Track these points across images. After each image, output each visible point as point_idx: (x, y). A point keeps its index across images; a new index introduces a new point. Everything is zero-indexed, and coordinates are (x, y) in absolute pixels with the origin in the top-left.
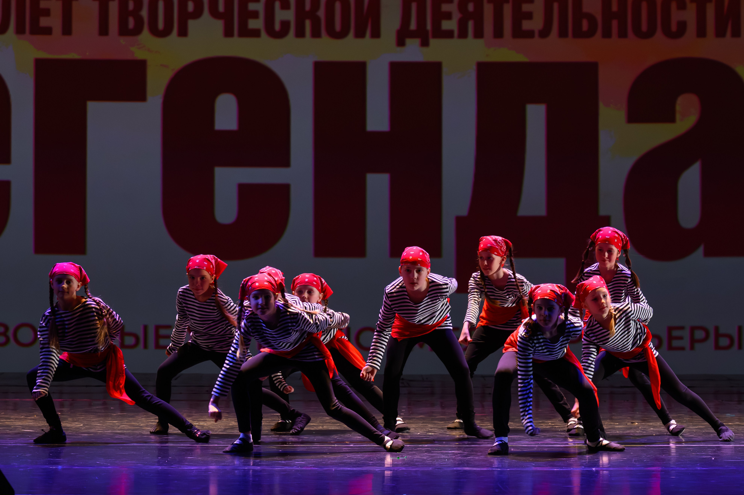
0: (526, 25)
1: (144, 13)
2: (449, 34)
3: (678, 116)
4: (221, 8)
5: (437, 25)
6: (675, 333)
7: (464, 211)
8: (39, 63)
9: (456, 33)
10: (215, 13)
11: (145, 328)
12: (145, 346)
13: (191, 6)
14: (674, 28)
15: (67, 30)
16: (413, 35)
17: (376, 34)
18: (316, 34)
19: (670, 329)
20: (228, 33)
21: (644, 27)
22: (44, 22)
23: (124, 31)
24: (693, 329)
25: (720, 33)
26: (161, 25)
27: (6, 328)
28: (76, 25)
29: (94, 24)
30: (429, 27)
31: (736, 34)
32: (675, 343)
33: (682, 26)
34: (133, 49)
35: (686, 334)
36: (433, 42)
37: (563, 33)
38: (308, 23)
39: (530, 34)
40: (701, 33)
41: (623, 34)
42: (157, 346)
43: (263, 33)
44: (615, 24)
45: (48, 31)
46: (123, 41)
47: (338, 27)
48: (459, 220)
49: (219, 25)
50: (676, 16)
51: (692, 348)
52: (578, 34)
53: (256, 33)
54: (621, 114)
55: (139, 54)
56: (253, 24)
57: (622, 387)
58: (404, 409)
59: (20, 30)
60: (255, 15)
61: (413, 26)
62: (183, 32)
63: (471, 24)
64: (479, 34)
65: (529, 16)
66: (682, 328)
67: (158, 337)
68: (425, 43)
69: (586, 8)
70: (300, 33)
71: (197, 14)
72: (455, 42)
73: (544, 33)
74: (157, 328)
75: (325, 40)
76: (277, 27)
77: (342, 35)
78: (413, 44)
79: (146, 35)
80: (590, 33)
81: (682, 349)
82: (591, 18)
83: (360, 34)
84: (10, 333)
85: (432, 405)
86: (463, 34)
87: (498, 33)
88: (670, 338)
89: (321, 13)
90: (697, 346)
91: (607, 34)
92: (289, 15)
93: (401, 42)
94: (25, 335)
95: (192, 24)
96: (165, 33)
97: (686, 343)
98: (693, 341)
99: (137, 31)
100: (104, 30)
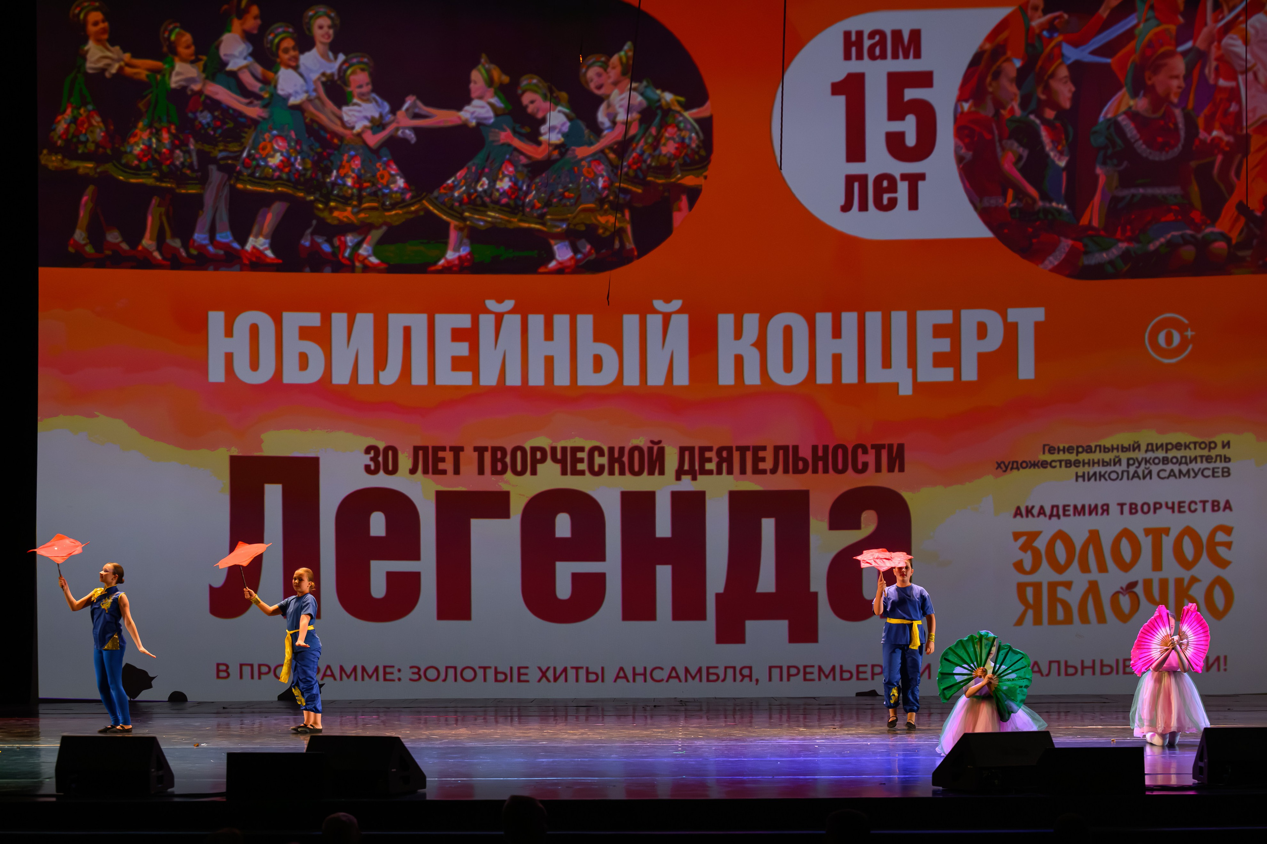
0: (762, 466)
1: (508, 460)
2: (710, 472)
3: (863, 526)
4: (559, 456)
5: (702, 466)
6: (861, 669)
7: (721, 590)
8: (439, 494)
9: (715, 471)
10: (555, 460)
11: (511, 668)
12: (511, 680)
13: (539, 455)
14: (860, 467)
15: (457, 471)
16: (686, 473)
17: (662, 473)
18: (622, 473)
19: (858, 666)
20: (564, 472)
21: (840, 466)
22: (441, 466)
23: (495, 472)
24: (873, 666)
25: (891, 469)
26: (519, 468)
27: (419, 669)
28: (463, 468)
29: (475, 467)
30: (697, 467)
31: (902, 469)
32: (861, 676)
33: (865, 465)
34: (500, 484)
35: (869, 669)
36: (699, 477)
37: (786, 471)
38: (616, 466)
39: (764, 472)
40: (878, 469)
41: (826, 471)
42: (519, 681)
43: (587, 473)
44: (820, 464)
45: (444, 472)
46: (494, 478)
47: (636, 468)
48: (718, 596)
49: (558, 467)
50: (862, 458)
51: (873, 679)
52: (796, 471)
53: (582, 473)
54: (825, 524)
55: (505, 487)
56: (581, 467)
57: (826, 705)
58: (682, 720)
59: (426, 472)
60: (581, 460)
61: (686, 467)
62: (534, 472)
63: (724, 466)
64: (730, 472)
65: (763, 459)
66: (866, 666)
67: (519, 674)
68: (694, 478)
69: (801, 454)
70: (611, 473)
71: (543, 460)
72: (715, 477)
73: (774, 471)
74: (519, 668)
75: (628, 477)
76: (596, 468)
77: (639, 473)
78: (686, 479)
79: (509, 475)
80: (804, 471)
81: (866, 679)
82: (805, 461)
83: (651, 473)
84: (422, 673)
85: (701, 718)
86: (719, 472)
87: (743, 471)
88: (858, 672)
89: (625, 459)
90: (876, 677)
91: (815, 471)
92: (604, 460)
93: (678, 478)
94: (432, 674)
95: (540, 467)
96: (522, 473)
97: (868, 675)
98: (873, 674)
99: (504, 472)
100: (481, 471)
